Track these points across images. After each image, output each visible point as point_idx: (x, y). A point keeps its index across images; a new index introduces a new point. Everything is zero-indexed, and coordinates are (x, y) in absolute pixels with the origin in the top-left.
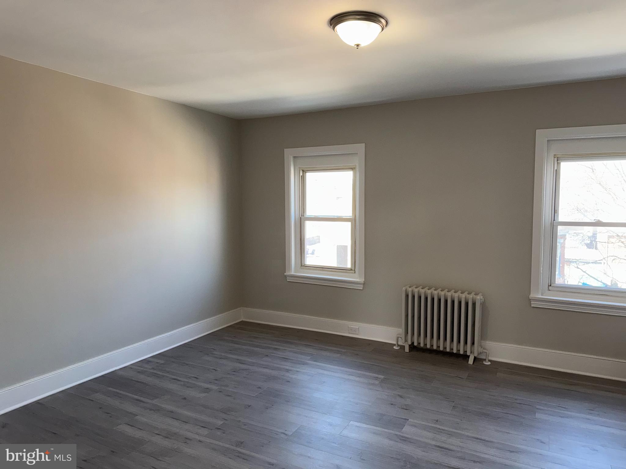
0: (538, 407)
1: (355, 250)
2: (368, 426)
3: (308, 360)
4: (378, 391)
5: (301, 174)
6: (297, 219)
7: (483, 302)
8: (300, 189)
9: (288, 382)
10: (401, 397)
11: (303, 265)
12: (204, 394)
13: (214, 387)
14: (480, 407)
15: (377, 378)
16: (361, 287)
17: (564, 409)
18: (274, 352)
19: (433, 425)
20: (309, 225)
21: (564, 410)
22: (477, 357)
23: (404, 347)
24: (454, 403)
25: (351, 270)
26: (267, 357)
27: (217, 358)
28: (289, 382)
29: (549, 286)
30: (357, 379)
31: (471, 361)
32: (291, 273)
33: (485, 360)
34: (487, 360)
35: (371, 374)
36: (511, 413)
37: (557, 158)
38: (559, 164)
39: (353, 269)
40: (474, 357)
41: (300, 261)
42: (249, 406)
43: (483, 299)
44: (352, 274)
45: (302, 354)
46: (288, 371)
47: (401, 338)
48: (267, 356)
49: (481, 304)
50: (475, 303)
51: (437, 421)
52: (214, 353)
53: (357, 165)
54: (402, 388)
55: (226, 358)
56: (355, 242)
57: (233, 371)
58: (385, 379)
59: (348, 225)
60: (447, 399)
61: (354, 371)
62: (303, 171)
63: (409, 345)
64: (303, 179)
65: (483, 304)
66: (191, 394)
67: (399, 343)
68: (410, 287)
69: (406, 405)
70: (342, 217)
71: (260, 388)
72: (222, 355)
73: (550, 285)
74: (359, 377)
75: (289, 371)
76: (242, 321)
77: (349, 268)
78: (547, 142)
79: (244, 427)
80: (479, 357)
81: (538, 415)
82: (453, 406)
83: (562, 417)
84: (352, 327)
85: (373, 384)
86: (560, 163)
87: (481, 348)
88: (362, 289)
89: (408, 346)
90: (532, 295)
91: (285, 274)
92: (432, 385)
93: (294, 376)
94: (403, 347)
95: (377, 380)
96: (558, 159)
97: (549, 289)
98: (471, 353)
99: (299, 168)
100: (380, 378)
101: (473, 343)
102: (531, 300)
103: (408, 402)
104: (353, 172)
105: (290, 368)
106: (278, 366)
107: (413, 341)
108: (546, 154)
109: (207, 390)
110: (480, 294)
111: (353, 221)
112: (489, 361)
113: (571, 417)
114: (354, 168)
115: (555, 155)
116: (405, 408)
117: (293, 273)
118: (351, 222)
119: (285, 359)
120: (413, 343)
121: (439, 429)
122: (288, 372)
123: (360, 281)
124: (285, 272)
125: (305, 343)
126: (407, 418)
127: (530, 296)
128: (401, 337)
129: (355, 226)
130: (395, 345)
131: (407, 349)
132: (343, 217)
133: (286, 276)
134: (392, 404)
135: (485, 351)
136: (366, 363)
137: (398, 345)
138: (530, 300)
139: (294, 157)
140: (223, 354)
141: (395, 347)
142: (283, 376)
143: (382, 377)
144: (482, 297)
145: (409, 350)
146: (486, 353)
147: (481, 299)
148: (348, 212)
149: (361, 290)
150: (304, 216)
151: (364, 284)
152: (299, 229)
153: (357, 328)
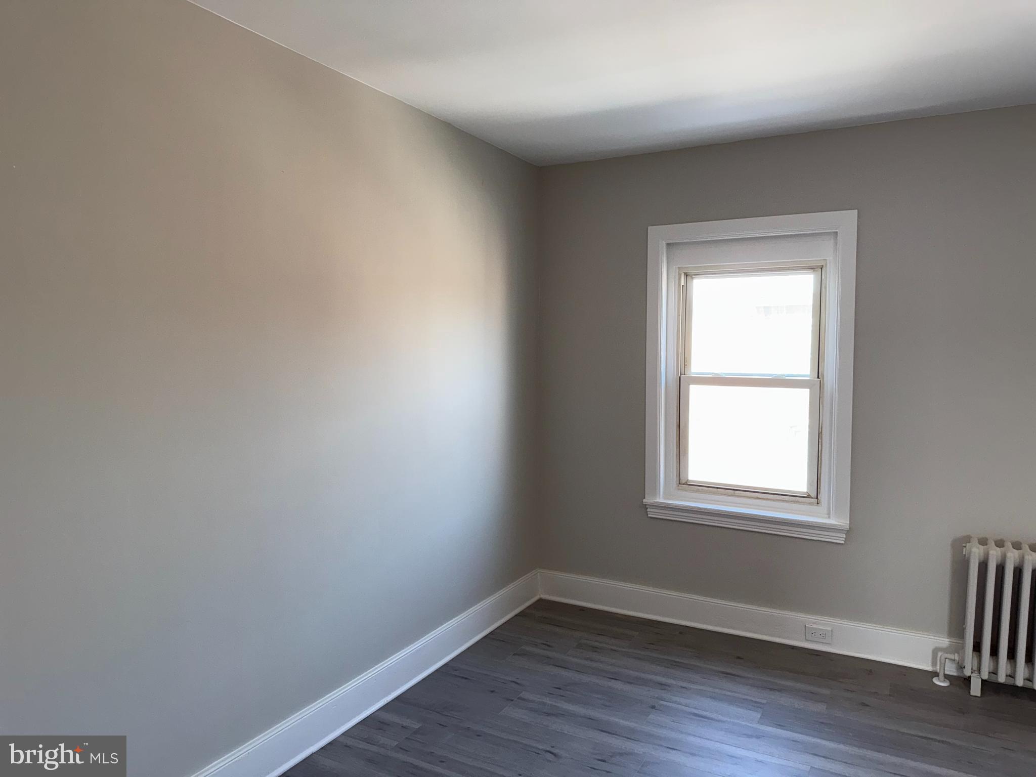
5: (683, 282)
8: (678, 315)
11: (683, 481)
16: (840, 538)
20: (696, 395)
25: (809, 497)
32: (657, 500)
39: (812, 496)
41: (676, 473)
44: (810, 507)
56: (820, 434)
59: (803, 395)
62: (686, 275)
64: (686, 293)
67: (947, 672)
76: (541, 601)
77: (804, 493)
84: (814, 626)
88: (843, 542)
89: (981, 681)
91: (644, 500)
99: (679, 268)
104: (815, 275)
107: (992, 670)
111: (815, 386)
114: (820, 267)
117: (661, 499)
118: (810, 389)
120: (993, 676)
123: (840, 525)
124: (645, 498)
129: (821, 398)
130: (937, 676)
131: (976, 689)
132: (790, 378)
133: (645, 505)
137: (945, 677)
139: (670, 245)
141: (936, 681)
145: (981, 690)
148: (804, 368)
149: (842, 544)
150: (684, 374)
151: (848, 532)
152: (676, 404)
153: (829, 630)
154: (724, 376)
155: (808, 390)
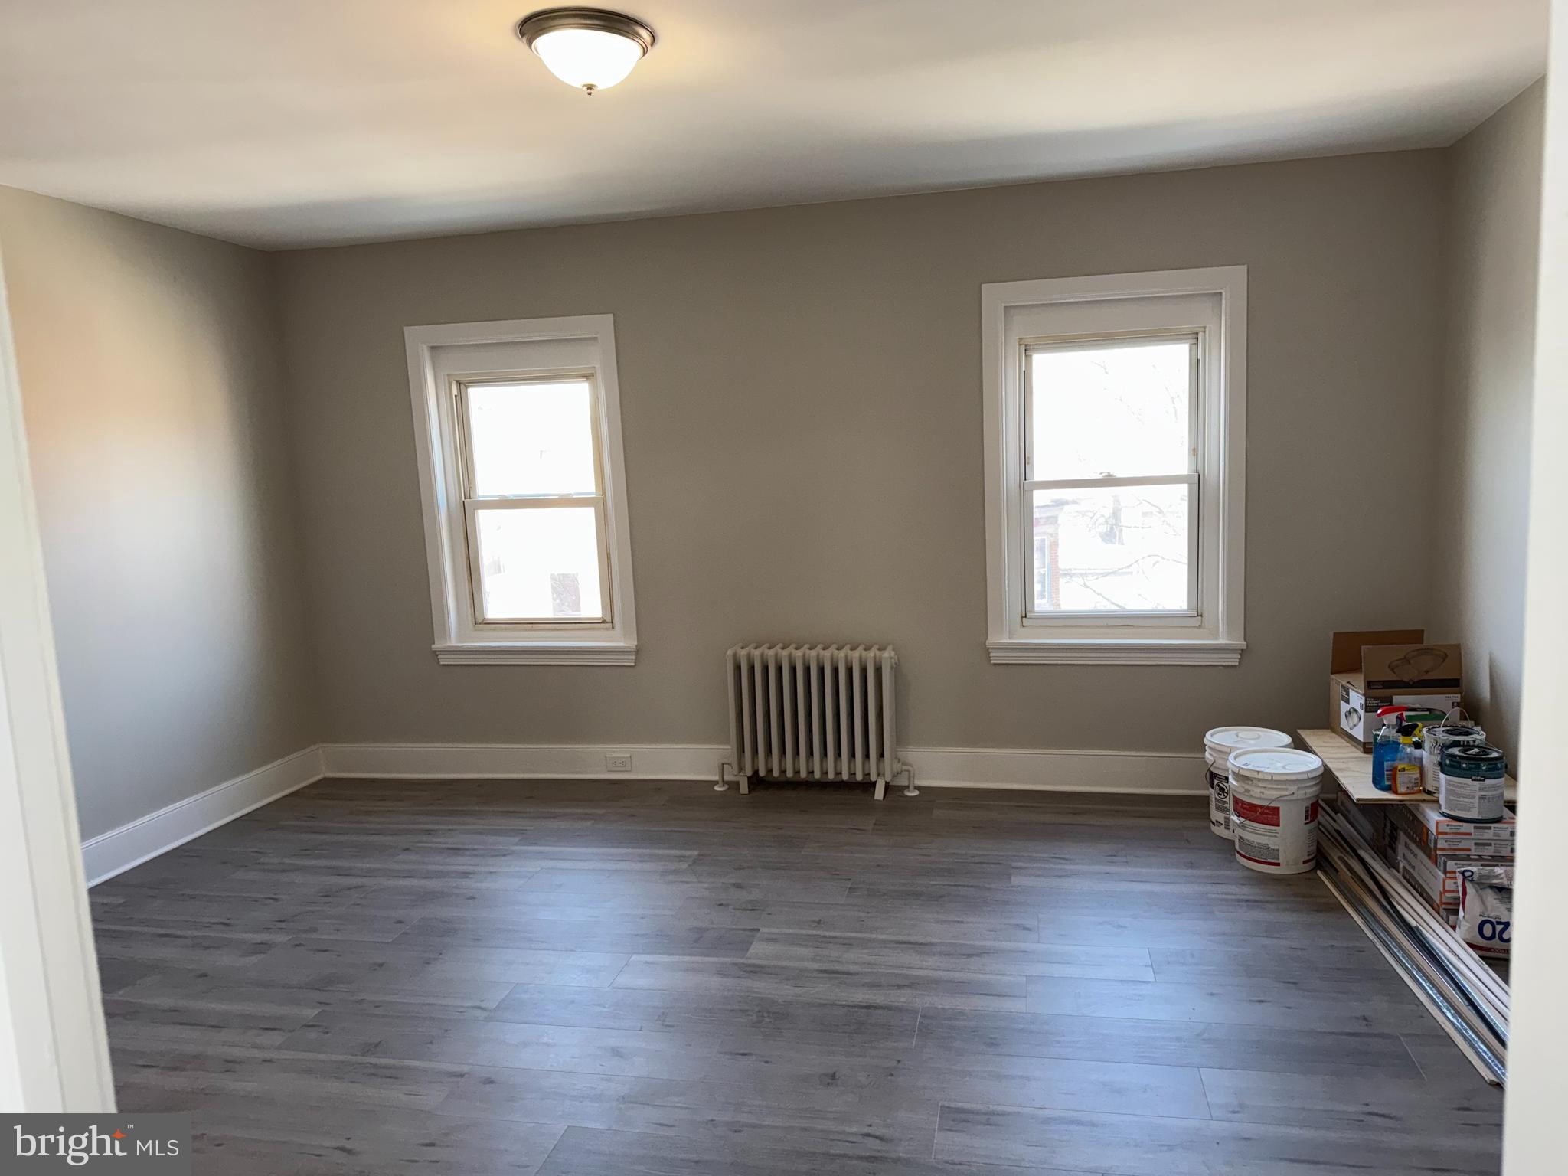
0: (1015, 864)
1: (610, 574)
2: (671, 957)
3: (514, 845)
4: (687, 883)
5: (455, 392)
6: (453, 505)
7: (896, 663)
8: (454, 430)
9: (472, 898)
10: (737, 887)
11: (479, 620)
12: (254, 958)
13: (281, 938)
14: (903, 881)
15: (684, 857)
16: (629, 661)
17: (1063, 861)
18: (425, 838)
19: (810, 932)
20: (485, 519)
21: (1061, 864)
22: (891, 784)
23: (737, 783)
24: (852, 881)
25: (604, 622)
26: (407, 852)
27: (269, 871)
28: (474, 898)
29: (1022, 617)
30: (639, 866)
31: (879, 793)
32: (449, 644)
33: (907, 787)
34: (911, 787)
35: (667, 852)
36: (963, 884)
37: (1026, 345)
38: (1028, 358)
39: (608, 619)
40: (886, 782)
41: (470, 611)
42: (381, 965)
43: (896, 657)
44: (606, 633)
45: (496, 833)
46: (466, 875)
47: (728, 764)
48: (407, 849)
49: (892, 668)
50: (881, 668)
51: (819, 922)
52: (262, 860)
53: (598, 366)
54: (741, 868)
55: (297, 869)
56: (608, 554)
57: (321, 894)
58: (702, 855)
59: (589, 514)
60: (836, 877)
61: (630, 850)
62: (459, 383)
63: (749, 778)
64: (461, 404)
65: (896, 669)
66: (217, 964)
67: (727, 778)
68: (742, 648)
69: (750, 902)
70: (570, 496)
71: (400, 922)
72: (283, 863)
73: (1024, 615)
74: (641, 861)
75: (471, 876)
76: (325, 779)
77: (599, 619)
78: (1003, 312)
79: (377, 1011)
80: (895, 783)
81: (1016, 880)
82: (850, 888)
83: (1060, 877)
84: (614, 755)
85: (675, 872)
86: (1031, 356)
87: (899, 762)
88: (633, 664)
89: (746, 778)
90: (993, 640)
91: (433, 646)
92: (803, 853)
93: (485, 885)
94: (734, 786)
95: (682, 861)
96: (1027, 349)
97: (1024, 624)
98: (879, 775)
99: (448, 375)
100: (689, 857)
101: (881, 755)
102: (990, 650)
103: (756, 894)
104: (589, 383)
105: (471, 869)
106: (441, 868)
107: (756, 768)
108: (1003, 337)
109: (261, 948)
110: (890, 648)
111: (599, 503)
112: (917, 788)
113: (1076, 874)
114: (592, 375)
115: (1020, 339)
116: (750, 908)
117: (454, 642)
118: (594, 506)
119: (456, 851)
120: (756, 772)
121: (825, 937)
122: (467, 877)
123: (627, 647)
124: (434, 643)
125: (500, 810)
126: (756, 927)
127: (987, 642)
128: (730, 762)
129: (605, 516)
130: (716, 783)
131: (744, 788)
132: (575, 497)
133: (435, 653)
134: (720, 905)
135: (905, 767)
136: (656, 829)
137: (724, 783)
138: (987, 651)
139: (433, 348)
140: (287, 861)
141: (717, 788)
142: (456, 887)
143: (696, 853)
144: (893, 654)
145: (749, 788)
146: (908, 771)
147: (891, 658)
148: (588, 486)
150: (470, 498)
151: (637, 652)
152: (462, 532)
153: (627, 757)
154: (512, 498)
155: (593, 509)
